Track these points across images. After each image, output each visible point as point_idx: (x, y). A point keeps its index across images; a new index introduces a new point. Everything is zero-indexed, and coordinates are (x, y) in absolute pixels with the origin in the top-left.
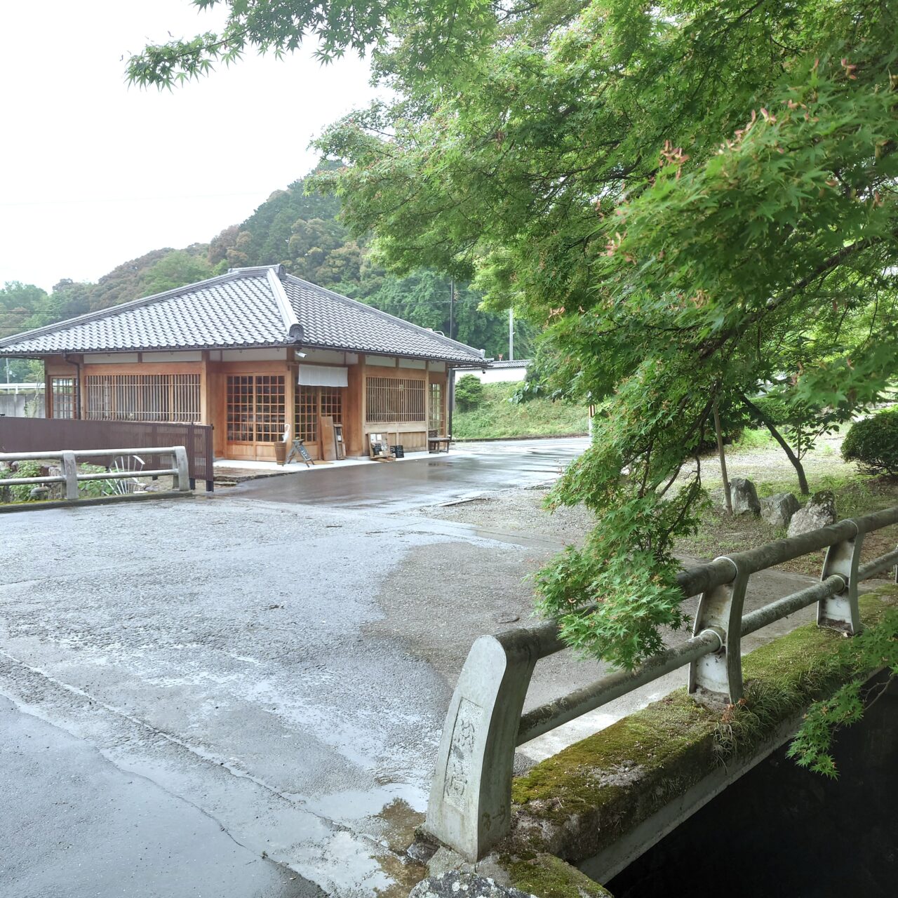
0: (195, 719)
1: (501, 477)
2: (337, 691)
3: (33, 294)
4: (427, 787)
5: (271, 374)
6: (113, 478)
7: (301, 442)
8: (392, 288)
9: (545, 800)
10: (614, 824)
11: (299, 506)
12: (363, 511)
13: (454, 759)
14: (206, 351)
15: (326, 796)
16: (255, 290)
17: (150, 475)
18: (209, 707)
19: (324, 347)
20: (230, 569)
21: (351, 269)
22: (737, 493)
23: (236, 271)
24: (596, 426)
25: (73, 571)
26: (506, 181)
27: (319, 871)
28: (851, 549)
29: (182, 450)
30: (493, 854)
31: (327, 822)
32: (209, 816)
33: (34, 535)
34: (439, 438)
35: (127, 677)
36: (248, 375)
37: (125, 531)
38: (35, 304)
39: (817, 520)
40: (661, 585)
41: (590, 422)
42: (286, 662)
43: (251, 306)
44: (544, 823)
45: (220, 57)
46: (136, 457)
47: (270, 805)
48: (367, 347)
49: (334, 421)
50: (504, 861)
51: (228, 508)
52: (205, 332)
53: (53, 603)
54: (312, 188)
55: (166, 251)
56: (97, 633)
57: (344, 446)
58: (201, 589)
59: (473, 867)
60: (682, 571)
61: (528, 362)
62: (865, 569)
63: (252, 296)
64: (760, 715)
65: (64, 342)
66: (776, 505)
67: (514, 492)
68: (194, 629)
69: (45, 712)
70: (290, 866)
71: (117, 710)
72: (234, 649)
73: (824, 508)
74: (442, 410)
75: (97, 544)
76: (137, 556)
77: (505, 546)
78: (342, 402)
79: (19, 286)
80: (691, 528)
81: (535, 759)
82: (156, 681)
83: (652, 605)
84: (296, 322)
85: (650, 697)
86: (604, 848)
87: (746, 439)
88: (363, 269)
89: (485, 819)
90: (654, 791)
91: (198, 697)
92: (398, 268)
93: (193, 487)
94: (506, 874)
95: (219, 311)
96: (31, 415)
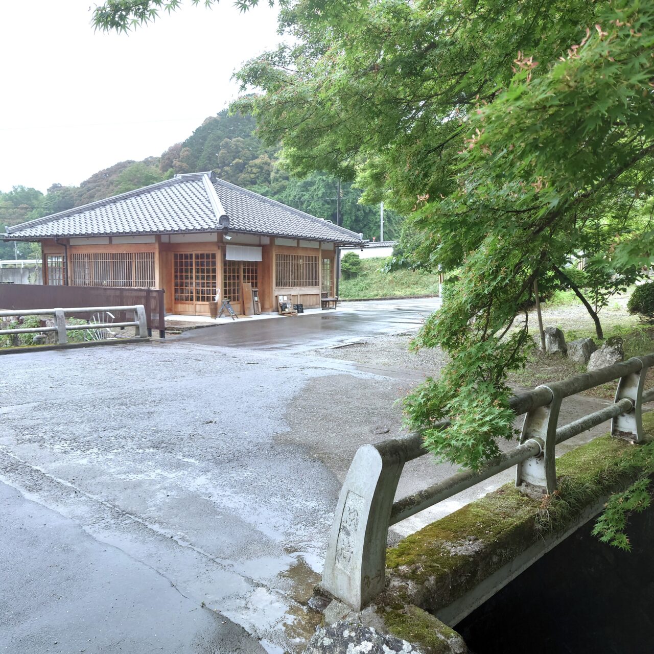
0: (152, 504)
1: (375, 327)
2: (256, 484)
3: (33, 195)
4: (323, 555)
5: (205, 252)
6: (92, 328)
7: (228, 302)
8: (294, 189)
9: (410, 565)
10: (462, 583)
11: (227, 348)
12: (274, 352)
13: (343, 535)
14: (158, 235)
15: (248, 562)
16: (194, 190)
17: (118, 326)
18: (162, 496)
19: (244, 232)
20: (177, 395)
21: (263, 175)
22: (549, 338)
23: (180, 176)
24: (445, 289)
25: (63, 395)
26: (381, 103)
27: (243, 617)
28: (637, 380)
29: (141, 308)
30: (372, 606)
31: (249, 580)
32: (162, 575)
33: (35, 369)
34: (329, 298)
35: (102, 473)
36: (189, 253)
37: (101, 367)
38: (35, 202)
39: (610, 358)
40: (500, 407)
41: (440, 287)
42: (219, 463)
43: (191, 202)
44: (409, 582)
45: (163, 7)
46: (108, 313)
47: (207, 568)
48: (276, 232)
49: (252, 286)
50: (380, 611)
51: (176, 350)
52: (157, 221)
53: (49, 419)
54: (235, 110)
55: (129, 162)
56: (81, 441)
57: (260, 305)
58: (156, 409)
59: (357, 615)
60: (513, 396)
61: (394, 242)
62: (647, 394)
63: (192, 195)
64: (569, 503)
65: (55, 229)
66: (579, 347)
67: (384, 338)
68: (151, 438)
69: (43, 499)
70: (222, 613)
71: (95, 497)
72: (181, 453)
73: (615, 349)
74: (332, 278)
75: (80, 376)
76: (109, 385)
77: (379, 377)
78: (258, 272)
79: (23, 189)
80: (520, 364)
81: (402, 534)
82: (124, 476)
83: (493, 422)
84: (224, 213)
85: (487, 489)
86: (454, 600)
87: (556, 299)
88: (272, 175)
89: (366, 580)
90: (491, 558)
91: (154, 488)
92: (299, 172)
93: (150, 335)
94: (382, 621)
95: (168, 206)
96: (33, 283)
